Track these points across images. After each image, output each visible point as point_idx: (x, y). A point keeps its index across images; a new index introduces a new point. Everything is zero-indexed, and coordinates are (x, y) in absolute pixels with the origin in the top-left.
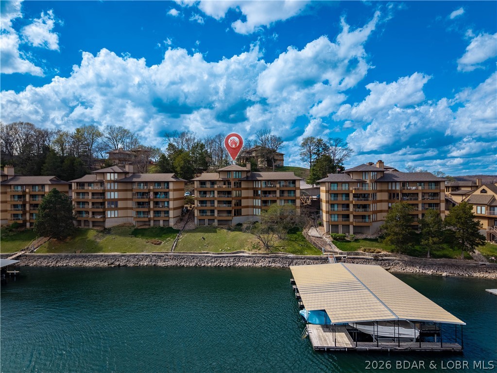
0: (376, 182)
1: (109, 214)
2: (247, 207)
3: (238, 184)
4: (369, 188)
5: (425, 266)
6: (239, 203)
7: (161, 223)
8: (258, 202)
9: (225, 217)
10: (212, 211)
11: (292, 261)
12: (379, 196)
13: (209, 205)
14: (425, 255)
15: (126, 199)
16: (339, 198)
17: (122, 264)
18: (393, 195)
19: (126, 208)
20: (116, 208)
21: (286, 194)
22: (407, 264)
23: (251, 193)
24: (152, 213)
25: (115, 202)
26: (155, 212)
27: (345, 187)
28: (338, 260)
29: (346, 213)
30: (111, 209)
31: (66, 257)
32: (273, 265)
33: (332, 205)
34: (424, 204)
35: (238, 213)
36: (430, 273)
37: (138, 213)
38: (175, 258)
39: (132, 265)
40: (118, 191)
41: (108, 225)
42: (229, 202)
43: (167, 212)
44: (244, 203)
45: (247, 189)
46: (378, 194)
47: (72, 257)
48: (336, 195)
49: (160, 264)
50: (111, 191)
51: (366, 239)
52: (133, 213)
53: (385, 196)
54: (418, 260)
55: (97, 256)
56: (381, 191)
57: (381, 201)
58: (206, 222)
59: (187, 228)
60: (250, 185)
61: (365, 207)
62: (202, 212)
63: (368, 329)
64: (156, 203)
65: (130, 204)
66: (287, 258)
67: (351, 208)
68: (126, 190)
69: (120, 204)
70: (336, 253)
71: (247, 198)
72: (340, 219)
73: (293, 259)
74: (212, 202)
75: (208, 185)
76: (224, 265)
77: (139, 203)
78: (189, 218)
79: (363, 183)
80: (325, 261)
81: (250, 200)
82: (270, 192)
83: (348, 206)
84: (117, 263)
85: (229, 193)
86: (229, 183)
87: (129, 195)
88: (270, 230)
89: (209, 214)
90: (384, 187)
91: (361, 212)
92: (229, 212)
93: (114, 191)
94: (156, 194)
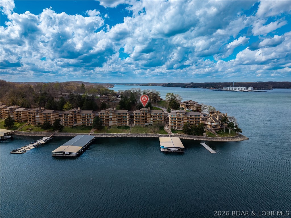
0: (183, 115)
1: (110, 122)
2: (149, 120)
3: (146, 114)
4: (181, 117)
5: (192, 137)
6: (146, 119)
7: (125, 124)
8: (152, 119)
9: (142, 123)
10: (139, 122)
11: (160, 136)
12: (184, 119)
13: (138, 120)
14: (192, 135)
15: (114, 118)
16: (174, 119)
17: (118, 136)
18: (188, 118)
19: (114, 120)
20: (112, 120)
21: (160, 117)
22: (188, 137)
23: (150, 116)
24: (122, 122)
25: (111, 118)
26: (123, 122)
27: (175, 116)
28: (171, 136)
29: (175, 123)
30: (110, 121)
31: (103, 134)
32: (156, 137)
33: (172, 121)
34: (196, 121)
35: (146, 122)
36: (192, 139)
37: (118, 122)
38: (131, 135)
39: (120, 136)
40: (112, 115)
41: (110, 125)
42: (144, 119)
43: (127, 122)
44: (148, 119)
45: (149, 115)
46: (184, 118)
47: (105, 135)
48: (173, 118)
49: (127, 136)
50: (110, 116)
51: (180, 130)
52: (117, 122)
53: (186, 118)
54: (191, 136)
55: (111, 134)
56: (185, 117)
57: (185, 120)
58: (137, 124)
59: (132, 126)
60: (150, 114)
61: (180, 122)
62: (136, 122)
63: (170, 149)
64: (123, 119)
65: (115, 119)
66: (159, 135)
67: (176, 122)
68: (114, 115)
69: (113, 119)
70: (171, 134)
71: (149, 117)
72: (174, 125)
73: (160, 135)
74: (139, 119)
75: (138, 114)
76: (144, 137)
77: (119, 119)
78: (132, 123)
79: (180, 115)
80: (168, 136)
81: (150, 118)
82: (155, 117)
83: (176, 121)
84: (117, 136)
85: (144, 117)
86: (144, 114)
87: (115, 116)
88: (155, 127)
89: (138, 122)
90: (186, 116)
91: (179, 123)
92: (144, 122)
93: (111, 115)
94: (123, 116)
